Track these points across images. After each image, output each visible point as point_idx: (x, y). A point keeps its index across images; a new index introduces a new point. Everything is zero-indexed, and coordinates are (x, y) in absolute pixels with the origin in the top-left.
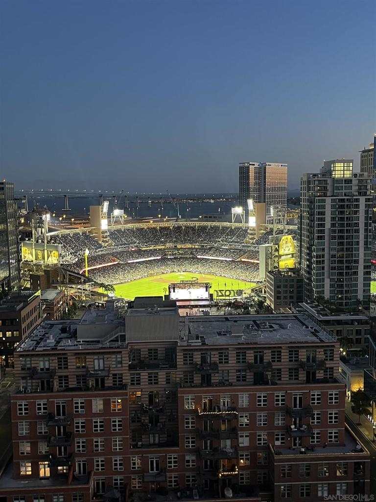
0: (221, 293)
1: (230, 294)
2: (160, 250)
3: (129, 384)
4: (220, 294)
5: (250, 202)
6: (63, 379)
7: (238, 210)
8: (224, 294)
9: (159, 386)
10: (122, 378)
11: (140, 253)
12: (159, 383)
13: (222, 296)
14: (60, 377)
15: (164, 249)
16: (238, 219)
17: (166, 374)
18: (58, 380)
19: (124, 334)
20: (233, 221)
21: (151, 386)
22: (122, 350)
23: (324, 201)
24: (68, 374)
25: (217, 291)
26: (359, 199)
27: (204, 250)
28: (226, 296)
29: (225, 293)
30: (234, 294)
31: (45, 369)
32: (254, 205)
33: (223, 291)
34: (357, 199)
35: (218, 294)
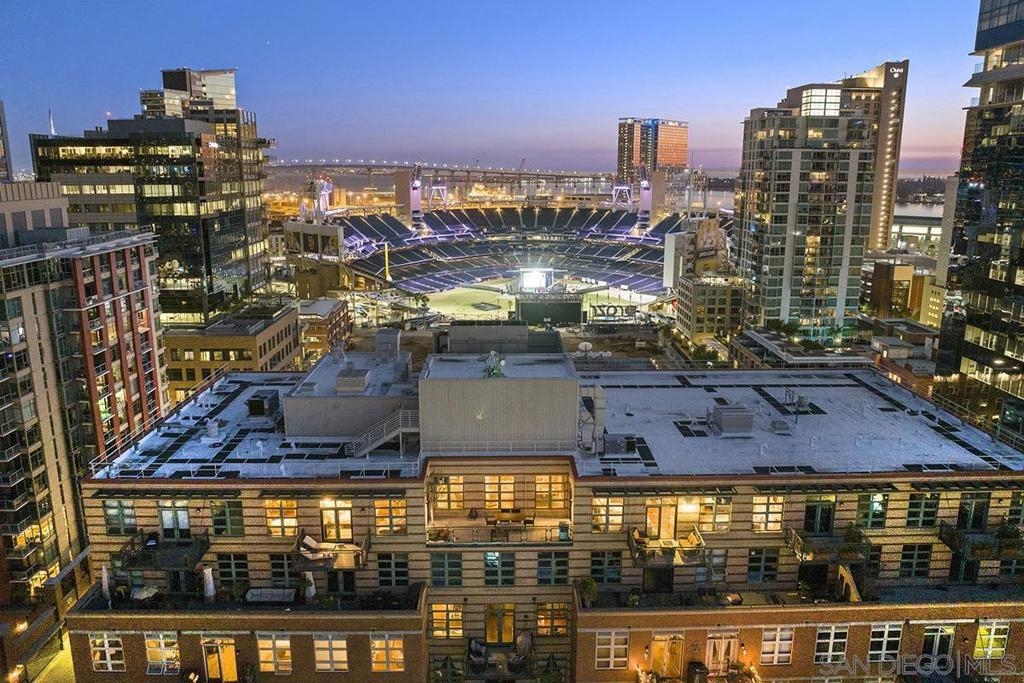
0: (601, 310)
1: (615, 313)
3: (428, 582)
4: (599, 312)
6: (233, 562)
8: (605, 312)
9: (517, 590)
10: (405, 565)
12: (518, 582)
13: (603, 315)
14: (221, 556)
17: (540, 556)
18: (217, 567)
19: (414, 430)
21: (493, 590)
22: (407, 485)
23: (789, 155)
24: (248, 549)
25: (594, 307)
26: (849, 154)
28: (609, 316)
29: (608, 310)
30: (622, 313)
31: (177, 533)
33: (604, 306)
34: (844, 154)
35: (596, 313)
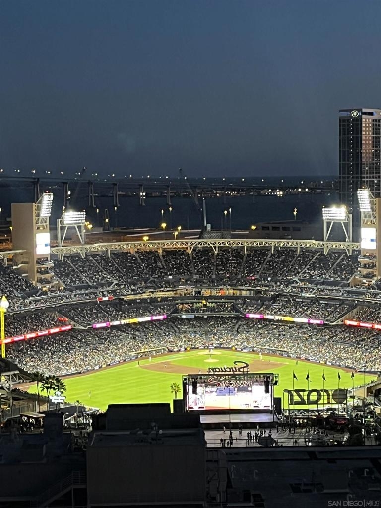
0: (299, 396)
1: (319, 399)
2: (164, 299)
4: (296, 398)
5: (364, 195)
7: (336, 213)
8: (305, 398)
11: (119, 306)
13: (302, 402)
15: (174, 298)
16: (337, 233)
19: (83, 487)
20: (326, 236)
25: (289, 392)
27: (261, 301)
28: (310, 403)
29: (308, 396)
30: (329, 399)
32: (372, 203)
33: (304, 391)
35: (292, 399)
